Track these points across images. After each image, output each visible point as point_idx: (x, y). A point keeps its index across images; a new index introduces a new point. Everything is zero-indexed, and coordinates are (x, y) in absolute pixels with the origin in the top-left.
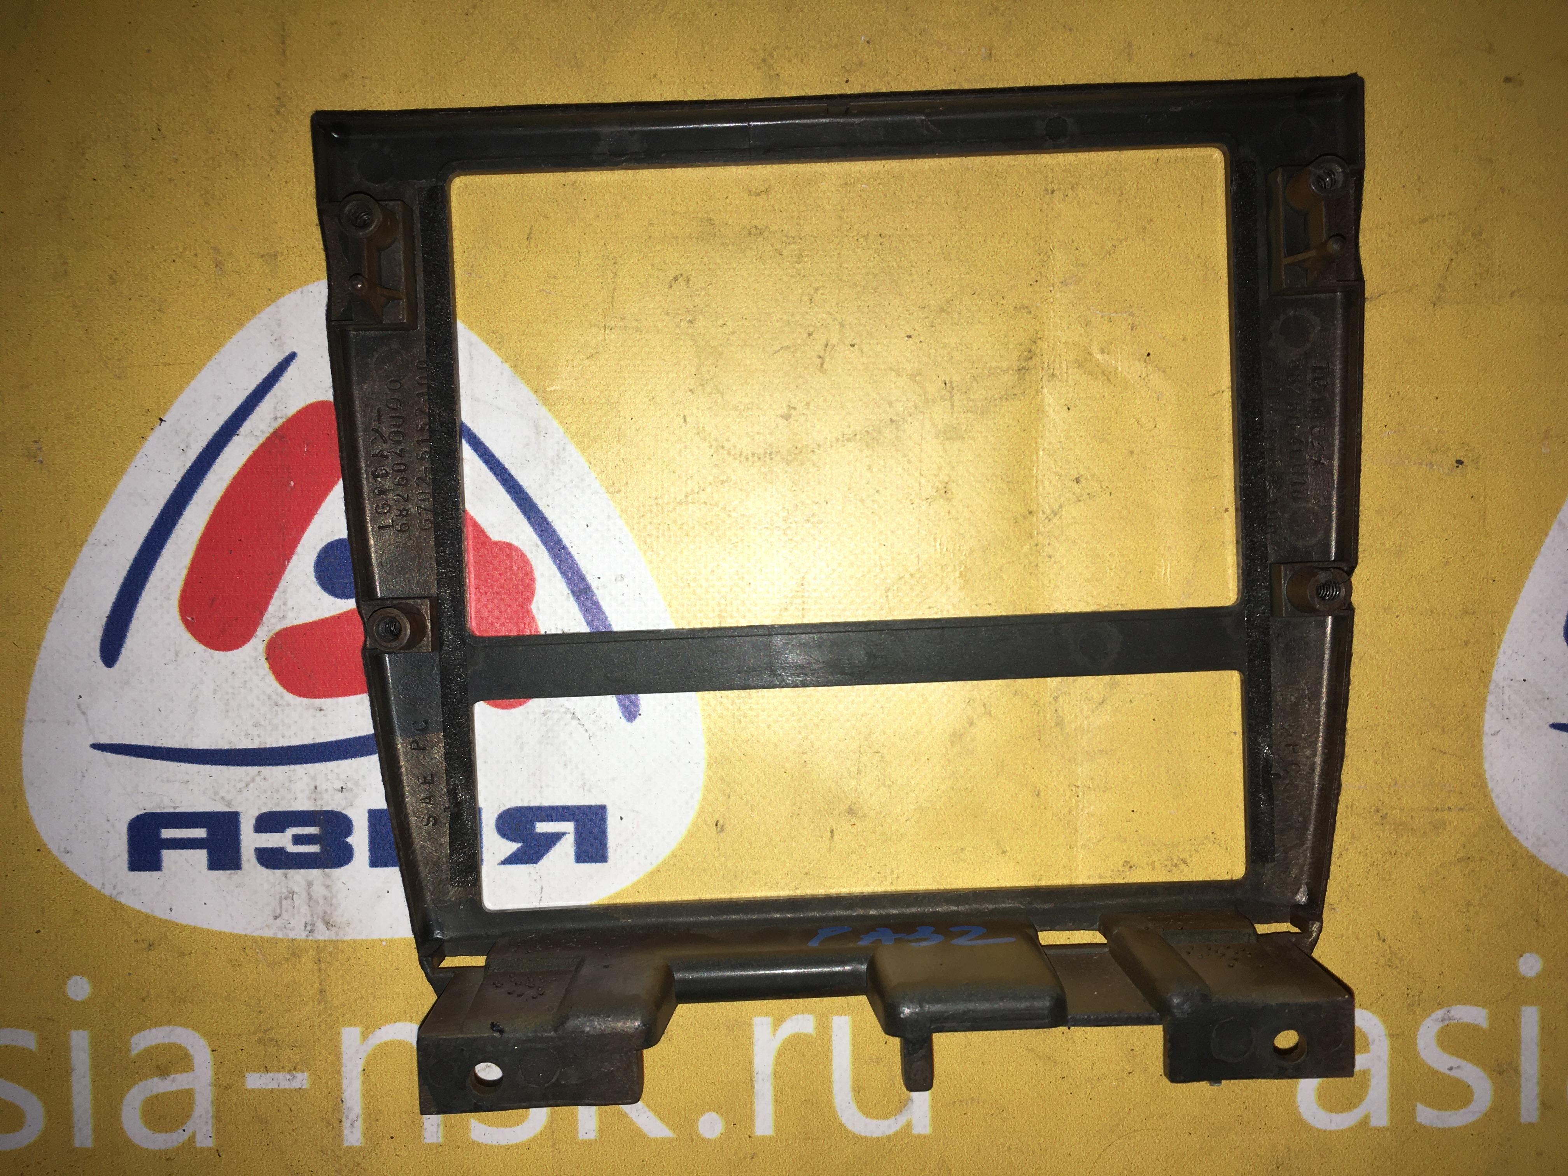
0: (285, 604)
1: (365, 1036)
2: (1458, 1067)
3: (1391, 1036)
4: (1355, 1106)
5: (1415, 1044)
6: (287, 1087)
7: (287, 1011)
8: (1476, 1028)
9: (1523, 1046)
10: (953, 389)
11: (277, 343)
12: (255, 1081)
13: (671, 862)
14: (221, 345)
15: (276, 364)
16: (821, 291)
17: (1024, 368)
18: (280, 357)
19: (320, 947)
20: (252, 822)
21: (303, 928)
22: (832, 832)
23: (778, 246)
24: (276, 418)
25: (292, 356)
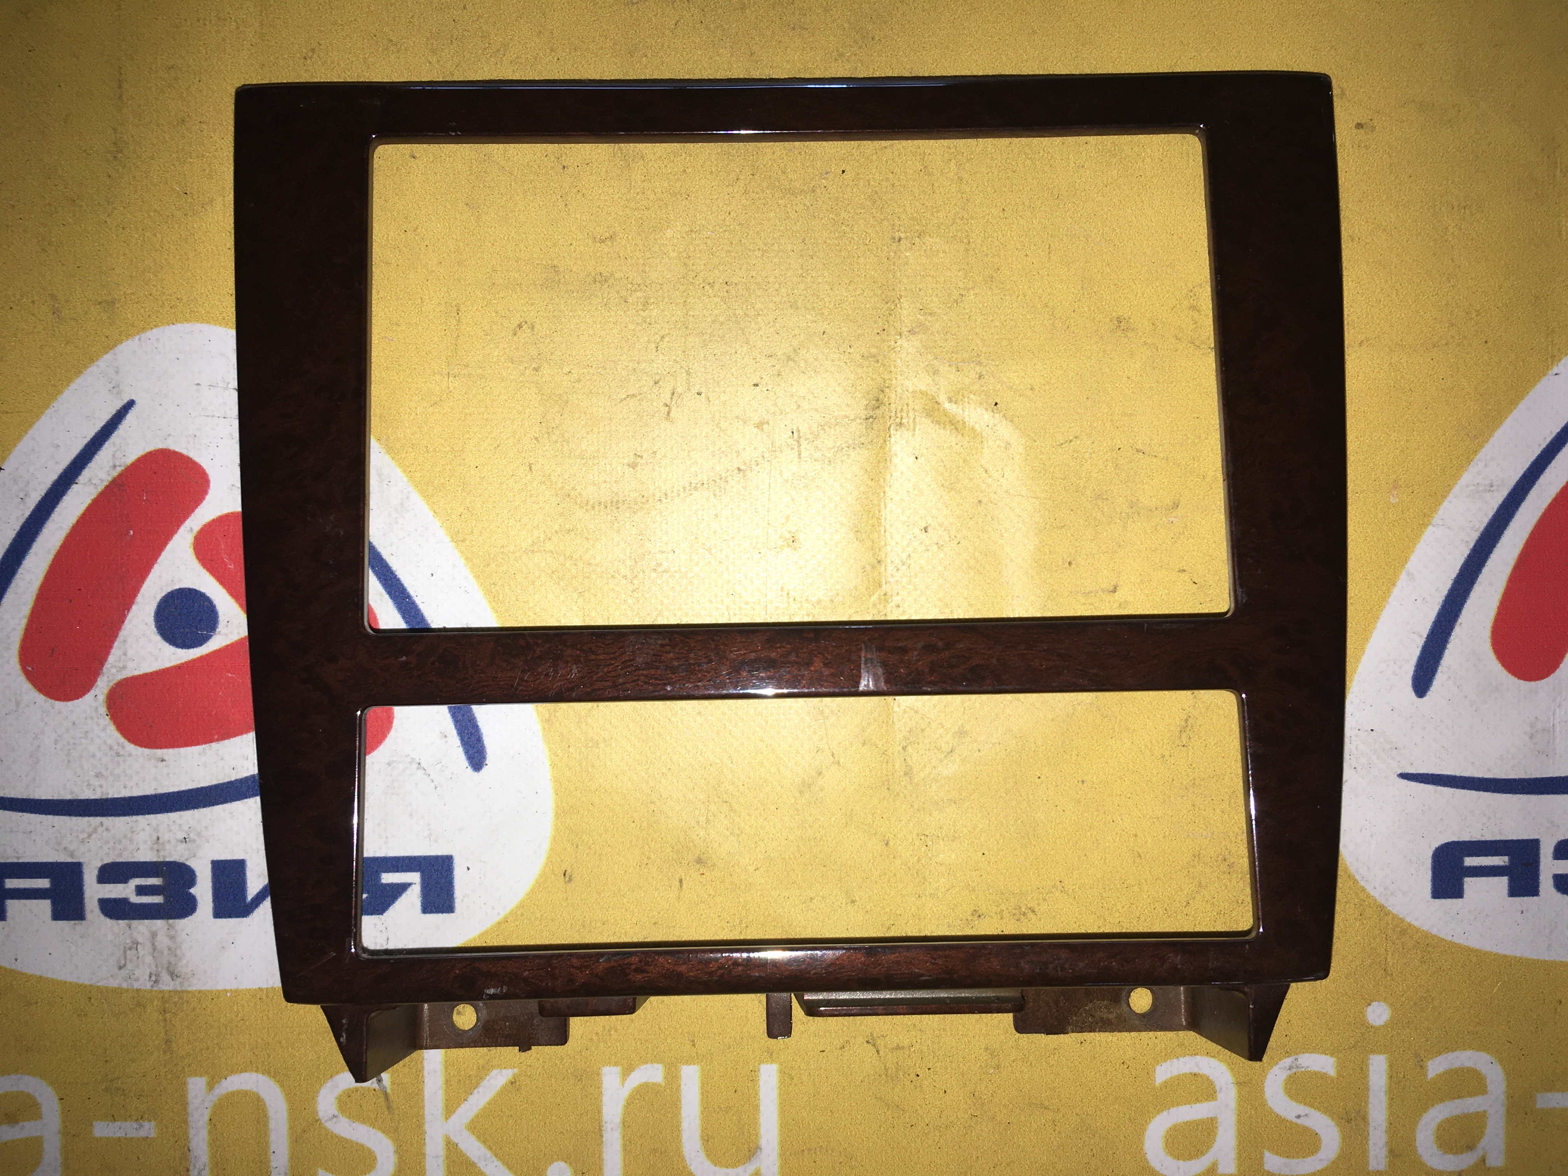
0: (125, 654)
1: (211, 1086)
2: (1306, 1115)
3: (1239, 1084)
4: (1203, 1154)
5: (1262, 1092)
6: (134, 1136)
7: (133, 1061)
8: (1323, 1076)
9: (1371, 1094)
10: (800, 437)
11: (115, 391)
12: (102, 1130)
13: (519, 913)
14: (60, 392)
15: (114, 412)
16: (667, 339)
17: (871, 417)
18: (119, 405)
19: (165, 998)
20: (96, 872)
21: (147, 977)
22: (681, 881)
23: (624, 294)
24: (115, 467)
25: (130, 404)
